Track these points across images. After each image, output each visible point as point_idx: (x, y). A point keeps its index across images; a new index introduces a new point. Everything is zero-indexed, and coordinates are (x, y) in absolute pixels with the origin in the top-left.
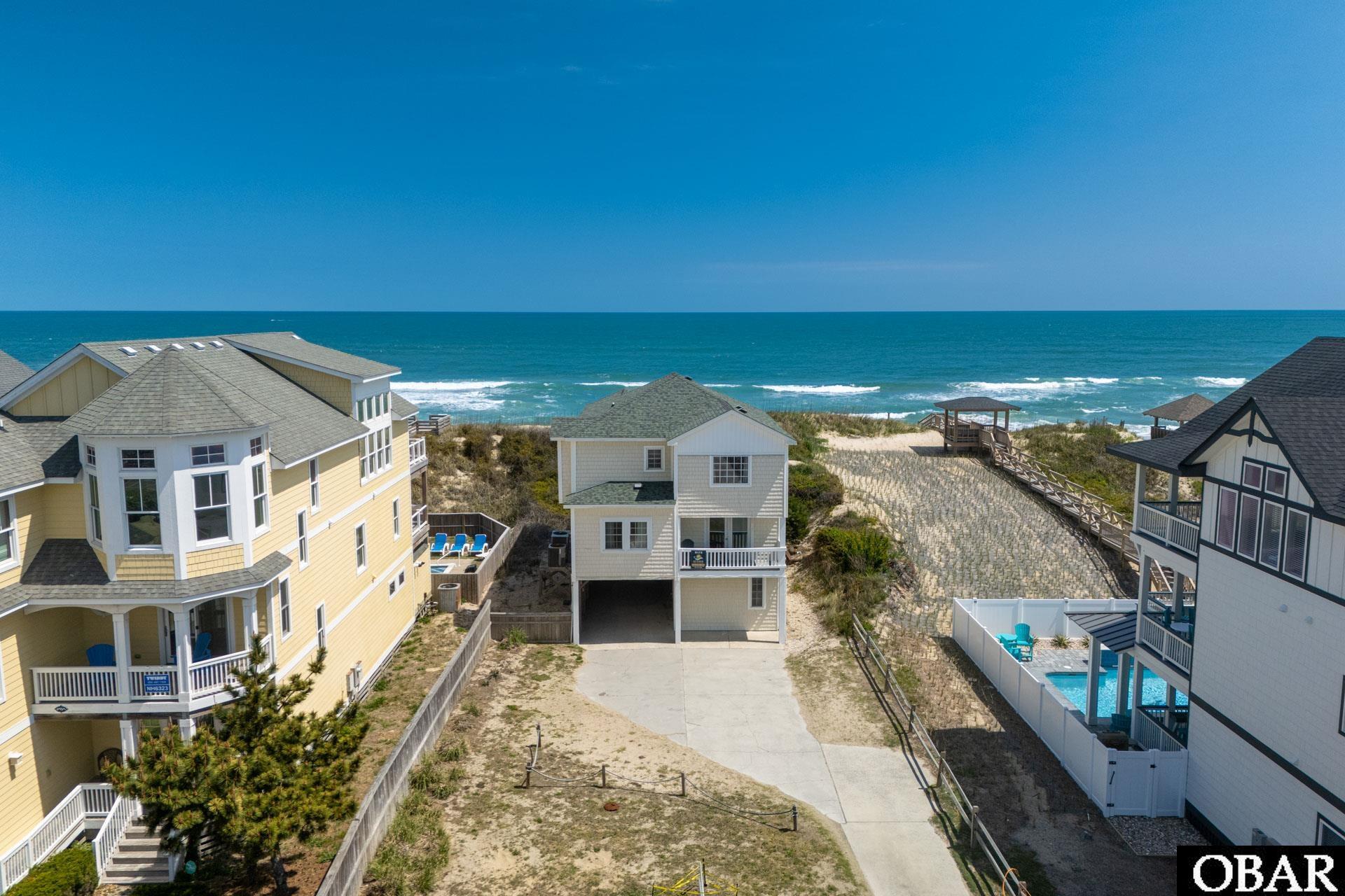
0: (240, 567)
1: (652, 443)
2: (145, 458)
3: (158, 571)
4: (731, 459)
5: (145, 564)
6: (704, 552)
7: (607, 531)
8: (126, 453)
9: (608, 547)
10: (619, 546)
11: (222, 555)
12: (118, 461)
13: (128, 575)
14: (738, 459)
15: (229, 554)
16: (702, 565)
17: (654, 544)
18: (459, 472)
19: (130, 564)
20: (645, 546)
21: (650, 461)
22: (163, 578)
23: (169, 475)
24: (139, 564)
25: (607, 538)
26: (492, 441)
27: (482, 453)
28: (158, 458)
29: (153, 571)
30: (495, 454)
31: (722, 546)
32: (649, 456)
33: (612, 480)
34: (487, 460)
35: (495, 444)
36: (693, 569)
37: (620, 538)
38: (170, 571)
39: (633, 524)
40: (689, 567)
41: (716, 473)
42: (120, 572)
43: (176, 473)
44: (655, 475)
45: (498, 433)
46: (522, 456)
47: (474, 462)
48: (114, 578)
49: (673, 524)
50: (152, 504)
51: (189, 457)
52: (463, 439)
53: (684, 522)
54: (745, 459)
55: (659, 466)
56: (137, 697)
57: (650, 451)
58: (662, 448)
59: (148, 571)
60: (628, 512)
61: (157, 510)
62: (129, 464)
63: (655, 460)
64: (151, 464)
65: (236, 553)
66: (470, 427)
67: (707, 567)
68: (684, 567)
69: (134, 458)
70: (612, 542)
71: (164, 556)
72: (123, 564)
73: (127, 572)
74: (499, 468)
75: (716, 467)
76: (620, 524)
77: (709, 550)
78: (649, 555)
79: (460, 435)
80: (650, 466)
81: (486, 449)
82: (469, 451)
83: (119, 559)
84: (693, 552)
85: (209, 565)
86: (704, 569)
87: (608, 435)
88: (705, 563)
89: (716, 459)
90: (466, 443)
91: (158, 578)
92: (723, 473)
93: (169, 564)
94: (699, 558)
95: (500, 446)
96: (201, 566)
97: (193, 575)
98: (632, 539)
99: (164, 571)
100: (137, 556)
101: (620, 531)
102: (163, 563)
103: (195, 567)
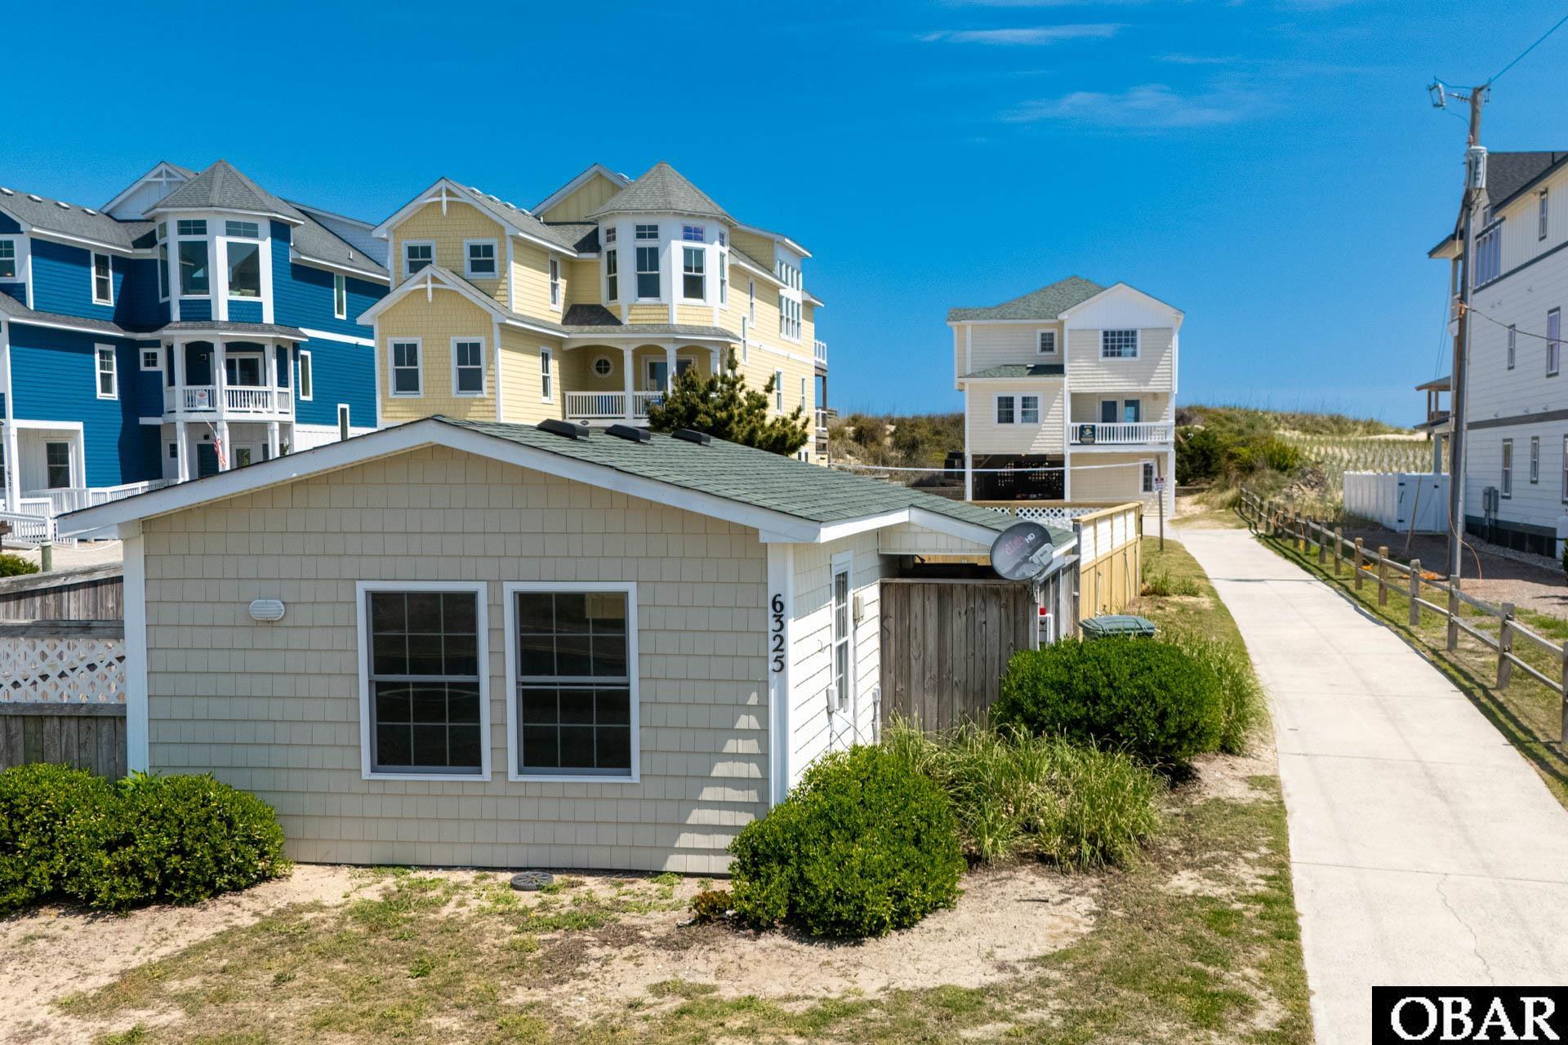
0: (710, 325)
1: (1044, 326)
2: (651, 232)
3: (657, 317)
4: (1120, 333)
5: (648, 311)
6: (1094, 426)
7: (999, 407)
8: (639, 228)
9: (1000, 421)
10: (1011, 421)
11: (699, 312)
12: (633, 232)
13: (636, 320)
14: (1127, 333)
15: (704, 313)
16: (1090, 440)
17: (1045, 418)
18: (848, 456)
19: (638, 311)
20: (1036, 421)
21: (1043, 344)
22: (661, 322)
23: (668, 243)
24: (644, 311)
25: (999, 412)
26: (885, 430)
27: (873, 439)
28: (660, 232)
29: (653, 317)
30: (888, 441)
31: (1115, 421)
32: (1042, 340)
33: (1006, 363)
34: (879, 444)
35: (888, 433)
36: (1082, 443)
37: (1012, 413)
38: (666, 317)
39: (1024, 399)
40: (1078, 442)
41: (1106, 347)
42: (630, 317)
43: (673, 242)
44: (1047, 358)
45: (891, 423)
46: (918, 436)
47: (865, 447)
48: (626, 322)
49: (1063, 399)
50: (655, 265)
51: (681, 232)
52: (852, 428)
53: (1076, 397)
54: (1134, 333)
55: (1051, 349)
56: (638, 416)
57: (1043, 335)
58: (1055, 331)
59: (650, 317)
60: (1020, 386)
61: (657, 270)
62: (639, 236)
63: (1048, 343)
64: (655, 236)
65: (708, 313)
66: (860, 417)
67: (1096, 441)
68: (1074, 441)
69: (643, 232)
70: (1004, 416)
71: (662, 305)
72: (633, 312)
73: (635, 317)
74: (893, 454)
75: (1106, 341)
76: (1011, 399)
77: (1099, 425)
78: (1040, 430)
79: (849, 425)
80: (1043, 349)
81: (878, 434)
82: (859, 437)
83: (631, 307)
84: (1083, 426)
85: (691, 317)
86: (1093, 443)
87: (1003, 318)
88: (1094, 437)
89: (1106, 334)
90: (854, 432)
91: (656, 322)
92: (1113, 347)
93: (665, 311)
94: (1088, 432)
95: (893, 434)
96: (686, 317)
97: (680, 323)
98: (1024, 413)
99: (662, 317)
100: (643, 306)
101: (1012, 406)
102: (661, 311)
103: (682, 317)
